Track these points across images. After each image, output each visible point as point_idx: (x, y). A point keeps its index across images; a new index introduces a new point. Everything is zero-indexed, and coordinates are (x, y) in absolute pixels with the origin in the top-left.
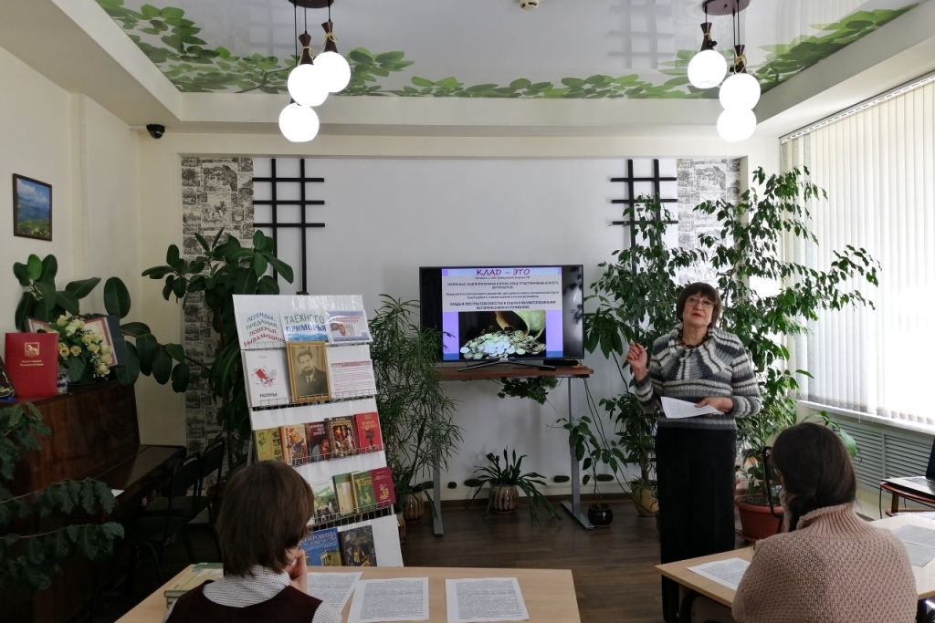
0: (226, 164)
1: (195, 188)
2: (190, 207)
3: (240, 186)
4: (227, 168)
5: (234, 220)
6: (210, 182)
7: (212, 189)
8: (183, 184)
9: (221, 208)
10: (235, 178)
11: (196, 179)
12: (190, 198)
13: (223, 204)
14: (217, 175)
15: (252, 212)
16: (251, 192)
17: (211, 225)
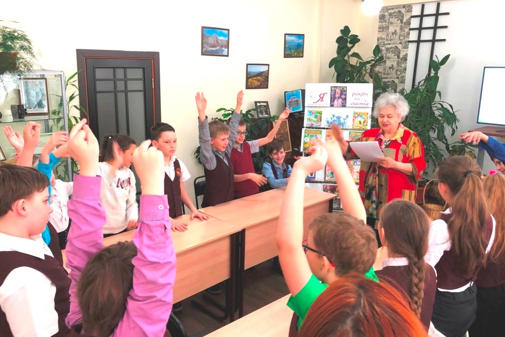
0: (399, 9)
1: (384, 24)
2: (381, 33)
3: (405, 21)
4: (400, 12)
5: (400, 39)
6: (392, 20)
7: (391, 23)
8: (379, 22)
9: (395, 33)
10: (403, 17)
11: (385, 19)
12: (382, 29)
13: (396, 31)
14: (395, 16)
15: (409, 34)
16: (409, 24)
17: (389, 42)
